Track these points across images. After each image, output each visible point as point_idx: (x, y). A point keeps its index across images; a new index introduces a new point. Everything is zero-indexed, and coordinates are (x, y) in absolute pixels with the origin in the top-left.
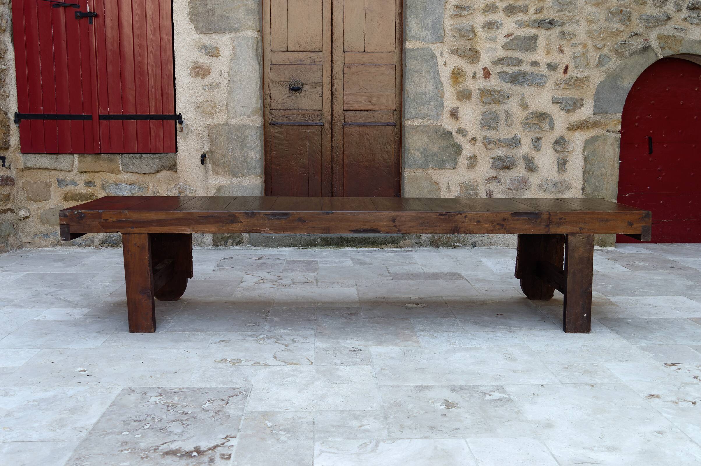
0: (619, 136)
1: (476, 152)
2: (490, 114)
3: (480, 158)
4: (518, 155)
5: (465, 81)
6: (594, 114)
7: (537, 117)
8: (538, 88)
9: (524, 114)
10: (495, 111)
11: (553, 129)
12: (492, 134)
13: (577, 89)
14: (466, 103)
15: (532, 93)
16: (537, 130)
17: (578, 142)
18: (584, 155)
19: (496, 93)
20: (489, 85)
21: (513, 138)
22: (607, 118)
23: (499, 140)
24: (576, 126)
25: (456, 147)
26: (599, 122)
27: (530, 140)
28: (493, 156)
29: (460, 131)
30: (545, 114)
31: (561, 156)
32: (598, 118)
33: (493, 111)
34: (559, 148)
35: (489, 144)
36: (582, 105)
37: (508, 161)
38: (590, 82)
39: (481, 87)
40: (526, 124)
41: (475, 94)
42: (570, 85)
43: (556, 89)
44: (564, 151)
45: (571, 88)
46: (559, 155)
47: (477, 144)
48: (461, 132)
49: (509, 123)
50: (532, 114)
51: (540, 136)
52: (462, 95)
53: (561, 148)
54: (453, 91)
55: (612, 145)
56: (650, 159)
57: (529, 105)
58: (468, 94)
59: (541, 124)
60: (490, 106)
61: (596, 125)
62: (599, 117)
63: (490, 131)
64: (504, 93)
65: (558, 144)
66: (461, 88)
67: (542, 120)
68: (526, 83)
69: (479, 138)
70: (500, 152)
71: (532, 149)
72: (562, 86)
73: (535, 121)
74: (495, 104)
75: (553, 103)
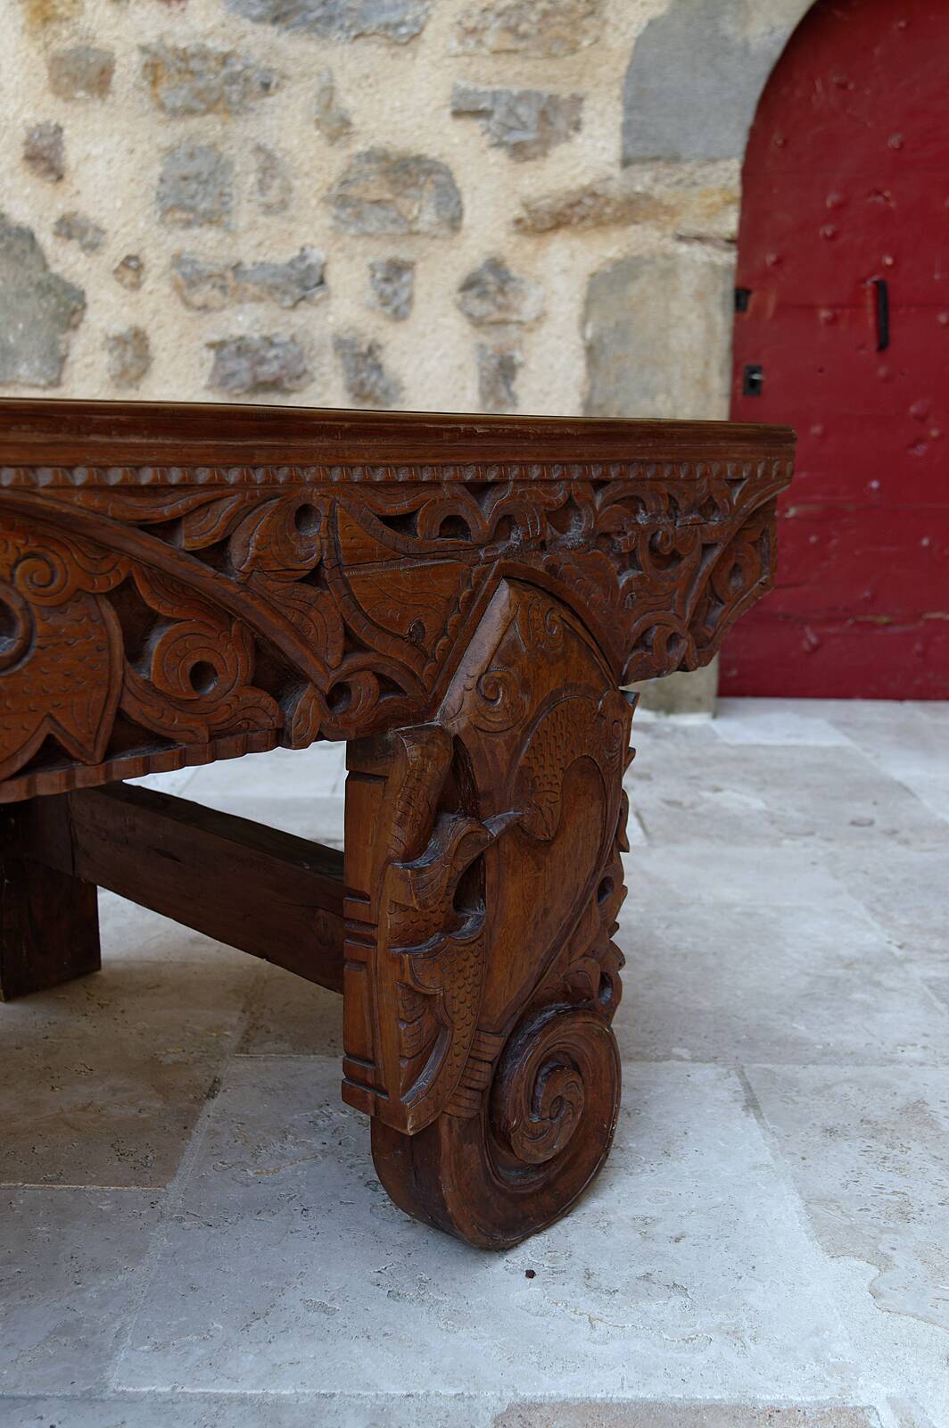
0: (729, 258)
1: (144, 321)
2: (192, 156)
3: (162, 342)
4: (316, 334)
5: (82, 12)
6: (626, 162)
7: (385, 172)
8: (389, 46)
9: (337, 160)
10: (213, 146)
11: (454, 223)
12: (205, 244)
13: (551, 56)
14: (90, 105)
15: (366, 71)
16: (391, 228)
17: (559, 283)
18: (583, 337)
19: (213, 64)
20: (179, 29)
21: (291, 264)
22: (679, 182)
23: (237, 268)
24: (549, 213)
25: (56, 296)
26: (647, 197)
27: (365, 271)
28: (216, 338)
29: (69, 228)
30: (419, 159)
31: (491, 340)
32: (642, 181)
33: (204, 143)
34: (480, 308)
35: (192, 284)
36: (577, 126)
37: (276, 357)
38: (605, 22)
39: (150, 37)
40: (342, 201)
41: (127, 70)
42: (524, 36)
43: (465, 54)
44: (504, 323)
45: (526, 50)
46: (484, 339)
47: (148, 285)
48: (75, 233)
49: (273, 195)
50: (368, 161)
51: (404, 254)
52: (67, 74)
53: (492, 308)
54: (33, 53)
55: (700, 296)
56: (882, 371)
57: (355, 119)
58: (95, 70)
59: (404, 204)
60: (194, 123)
61: (631, 210)
62: (647, 177)
63: (196, 231)
64: (247, 67)
65: (475, 291)
66: (65, 42)
67: (406, 186)
68: (338, 24)
69: (156, 261)
70: (244, 321)
71: (371, 308)
72: (491, 40)
73: (377, 189)
74: (209, 117)
75: (457, 114)
